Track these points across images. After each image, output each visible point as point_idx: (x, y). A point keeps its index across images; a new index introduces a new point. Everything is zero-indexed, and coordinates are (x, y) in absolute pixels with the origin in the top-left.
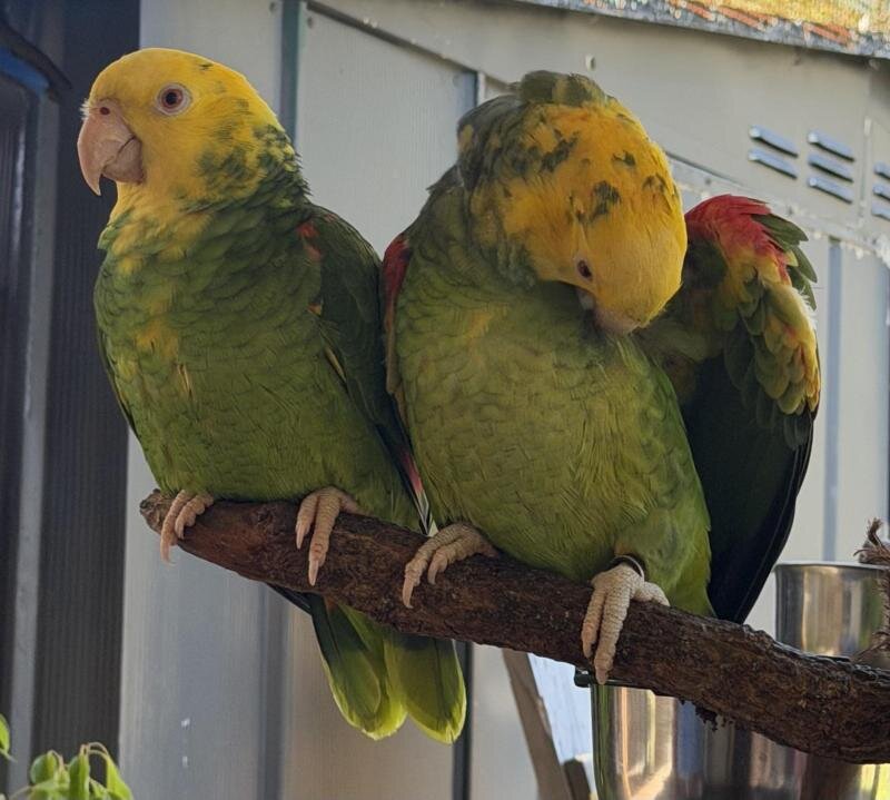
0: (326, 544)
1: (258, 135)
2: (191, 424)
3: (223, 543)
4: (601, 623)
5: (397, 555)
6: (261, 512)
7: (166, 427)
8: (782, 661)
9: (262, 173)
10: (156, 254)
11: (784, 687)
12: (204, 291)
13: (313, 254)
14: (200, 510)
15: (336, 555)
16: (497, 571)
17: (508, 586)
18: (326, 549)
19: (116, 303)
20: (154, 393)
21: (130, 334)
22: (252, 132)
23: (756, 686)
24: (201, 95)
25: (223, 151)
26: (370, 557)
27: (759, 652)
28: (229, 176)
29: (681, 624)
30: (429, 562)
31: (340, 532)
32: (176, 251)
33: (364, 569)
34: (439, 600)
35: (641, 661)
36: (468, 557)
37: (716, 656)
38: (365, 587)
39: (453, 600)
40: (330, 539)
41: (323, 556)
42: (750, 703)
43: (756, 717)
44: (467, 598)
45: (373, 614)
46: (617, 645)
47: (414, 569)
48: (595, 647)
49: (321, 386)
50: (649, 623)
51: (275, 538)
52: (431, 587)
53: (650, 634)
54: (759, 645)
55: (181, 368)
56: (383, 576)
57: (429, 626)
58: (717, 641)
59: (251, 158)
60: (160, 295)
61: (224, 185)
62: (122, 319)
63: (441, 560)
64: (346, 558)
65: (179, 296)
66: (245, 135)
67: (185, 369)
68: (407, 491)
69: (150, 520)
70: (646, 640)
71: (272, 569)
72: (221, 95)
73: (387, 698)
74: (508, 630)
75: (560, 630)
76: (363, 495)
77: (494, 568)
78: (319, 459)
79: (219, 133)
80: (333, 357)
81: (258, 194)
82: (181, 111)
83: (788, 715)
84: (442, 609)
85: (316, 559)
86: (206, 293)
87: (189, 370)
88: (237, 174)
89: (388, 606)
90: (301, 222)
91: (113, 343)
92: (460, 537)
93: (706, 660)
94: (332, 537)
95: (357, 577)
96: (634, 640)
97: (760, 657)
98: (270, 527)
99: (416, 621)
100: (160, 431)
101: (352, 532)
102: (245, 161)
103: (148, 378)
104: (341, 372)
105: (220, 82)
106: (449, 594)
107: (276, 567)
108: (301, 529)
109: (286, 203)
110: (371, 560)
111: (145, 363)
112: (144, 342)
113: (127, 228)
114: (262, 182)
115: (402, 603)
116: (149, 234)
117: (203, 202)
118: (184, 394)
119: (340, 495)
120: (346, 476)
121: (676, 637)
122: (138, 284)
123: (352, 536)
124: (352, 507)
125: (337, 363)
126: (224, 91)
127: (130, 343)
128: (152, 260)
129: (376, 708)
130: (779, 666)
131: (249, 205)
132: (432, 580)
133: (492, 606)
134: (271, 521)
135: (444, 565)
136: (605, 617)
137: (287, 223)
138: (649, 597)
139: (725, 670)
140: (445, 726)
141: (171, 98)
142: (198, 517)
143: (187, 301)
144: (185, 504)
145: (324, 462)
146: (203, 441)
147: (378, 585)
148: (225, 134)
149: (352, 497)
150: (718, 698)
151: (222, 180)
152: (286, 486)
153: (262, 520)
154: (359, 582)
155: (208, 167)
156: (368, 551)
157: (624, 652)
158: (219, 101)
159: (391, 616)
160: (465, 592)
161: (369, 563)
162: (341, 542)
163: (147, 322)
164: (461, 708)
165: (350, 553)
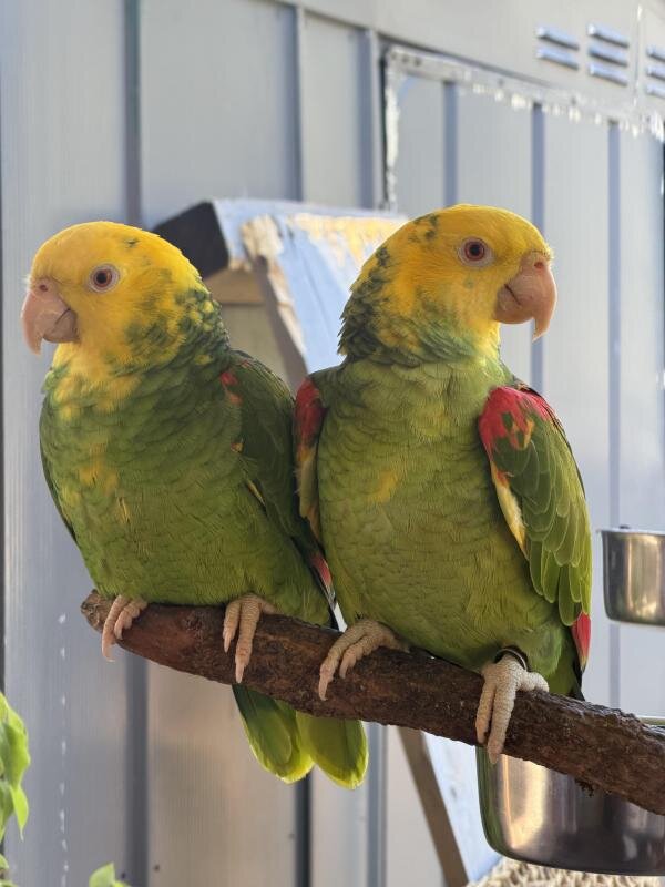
0: (249, 647)
1: (179, 301)
2: (129, 546)
3: (157, 644)
4: (492, 714)
5: (311, 653)
6: (191, 618)
7: (106, 544)
8: (651, 743)
9: (182, 338)
10: (91, 406)
11: (654, 767)
12: (137, 436)
13: (233, 399)
14: (136, 613)
15: (259, 656)
16: (399, 664)
17: (409, 678)
18: (250, 651)
19: (58, 440)
20: (96, 520)
21: (73, 469)
22: (174, 301)
23: (629, 766)
24: (128, 271)
25: (147, 321)
26: (289, 655)
27: (630, 736)
28: (153, 342)
29: (562, 712)
30: (340, 661)
31: (261, 634)
32: (109, 406)
33: (282, 666)
34: (349, 690)
35: (528, 745)
36: (373, 652)
37: (593, 740)
38: (284, 681)
39: (361, 691)
40: (253, 642)
41: (247, 658)
42: (625, 781)
43: (629, 792)
44: (374, 689)
45: (290, 703)
46: (506, 733)
47: (328, 669)
48: (487, 734)
49: (243, 512)
50: (534, 712)
51: (206, 642)
52: (342, 680)
53: (536, 722)
54: (630, 730)
55: (120, 500)
56: (300, 672)
57: (340, 712)
58: (594, 726)
59: (172, 325)
60: (98, 439)
61: (147, 352)
62: (66, 454)
63: (351, 658)
64: (268, 658)
65: (114, 440)
66: (168, 304)
67: (123, 502)
68: (317, 584)
69: (91, 620)
70: (532, 726)
71: (201, 667)
72: (146, 268)
73: (298, 751)
74: (411, 717)
75: (456, 717)
76: (280, 600)
77: (396, 661)
78: (241, 573)
79: (144, 304)
80: (253, 487)
81: (179, 357)
82: (111, 289)
83: (658, 791)
84: (351, 699)
85: (241, 662)
86: (137, 438)
87: (127, 503)
88: (160, 340)
89: (304, 697)
90: (221, 373)
91: (58, 474)
92: (365, 635)
93: (585, 744)
94: (255, 640)
96: (522, 727)
97: (632, 741)
98: (200, 632)
99: (329, 709)
100: (101, 548)
101: (271, 634)
102: (167, 329)
103: (89, 506)
104: (260, 498)
105: (145, 257)
106: (358, 685)
107: (206, 665)
108: (228, 635)
109: (207, 359)
110: (289, 658)
111: (87, 495)
112: (86, 477)
113: (66, 381)
114: (182, 347)
115: (318, 694)
116: (84, 389)
117: (130, 366)
118: (122, 523)
119: (259, 600)
120: (264, 585)
121: (558, 725)
122: (77, 428)
123: (271, 638)
124: (269, 609)
125: (256, 490)
126: (149, 264)
127: (74, 477)
128: (88, 411)
129: (288, 758)
130: (649, 748)
131: (172, 366)
132: (343, 674)
133: (395, 696)
134: (200, 628)
135: (353, 662)
136: (496, 708)
137: (208, 375)
138: (532, 686)
139: (602, 752)
140: (350, 775)
141: (102, 278)
142: (135, 621)
143: (122, 445)
144: (122, 609)
145: (245, 575)
146: (140, 559)
147: (295, 679)
148: (149, 303)
149: (270, 602)
150: (596, 777)
151: (146, 346)
152: (212, 595)
153: (192, 626)
154: (279, 678)
155: (134, 336)
156: (286, 650)
157: (514, 737)
158: (145, 273)
159: (307, 705)
160: (371, 684)
161: (288, 661)
162: (262, 644)
163: (87, 461)
164: (364, 759)
165: (271, 653)
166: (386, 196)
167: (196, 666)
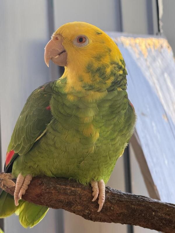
6: (40, 182)
15: (68, 196)
17: (131, 204)
24: (93, 42)
25: (96, 65)
26: (81, 196)
31: (68, 187)
33: (78, 201)
34: (107, 210)
38: (79, 207)
39: (112, 210)
44: (117, 209)
45: (83, 216)
51: (45, 192)
56: (85, 203)
57: (103, 219)
64: (71, 197)
71: (45, 202)
74: (133, 220)
75: (151, 219)
79: (96, 58)
84: (108, 213)
89: (88, 213)
95: (76, 204)
98: (43, 187)
99: (99, 218)
105: (102, 40)
106: (110, 207)
107: (46, 201)
110: (81, 197)
123: (73, 189)
126: (103, 43)
133: (126, 211)
134: (43, 185)
147: (84, 206)
148: (98, 58)
153: (40, 185)
154: (77, 205)
155: (89, 69)
156: (79, 194)
159: (89, 216)
160: (116, 207)
161: (80, 198)
162: (69, 191)
165: (73, 195)
166: (159, 30)
167: (42, 202)
